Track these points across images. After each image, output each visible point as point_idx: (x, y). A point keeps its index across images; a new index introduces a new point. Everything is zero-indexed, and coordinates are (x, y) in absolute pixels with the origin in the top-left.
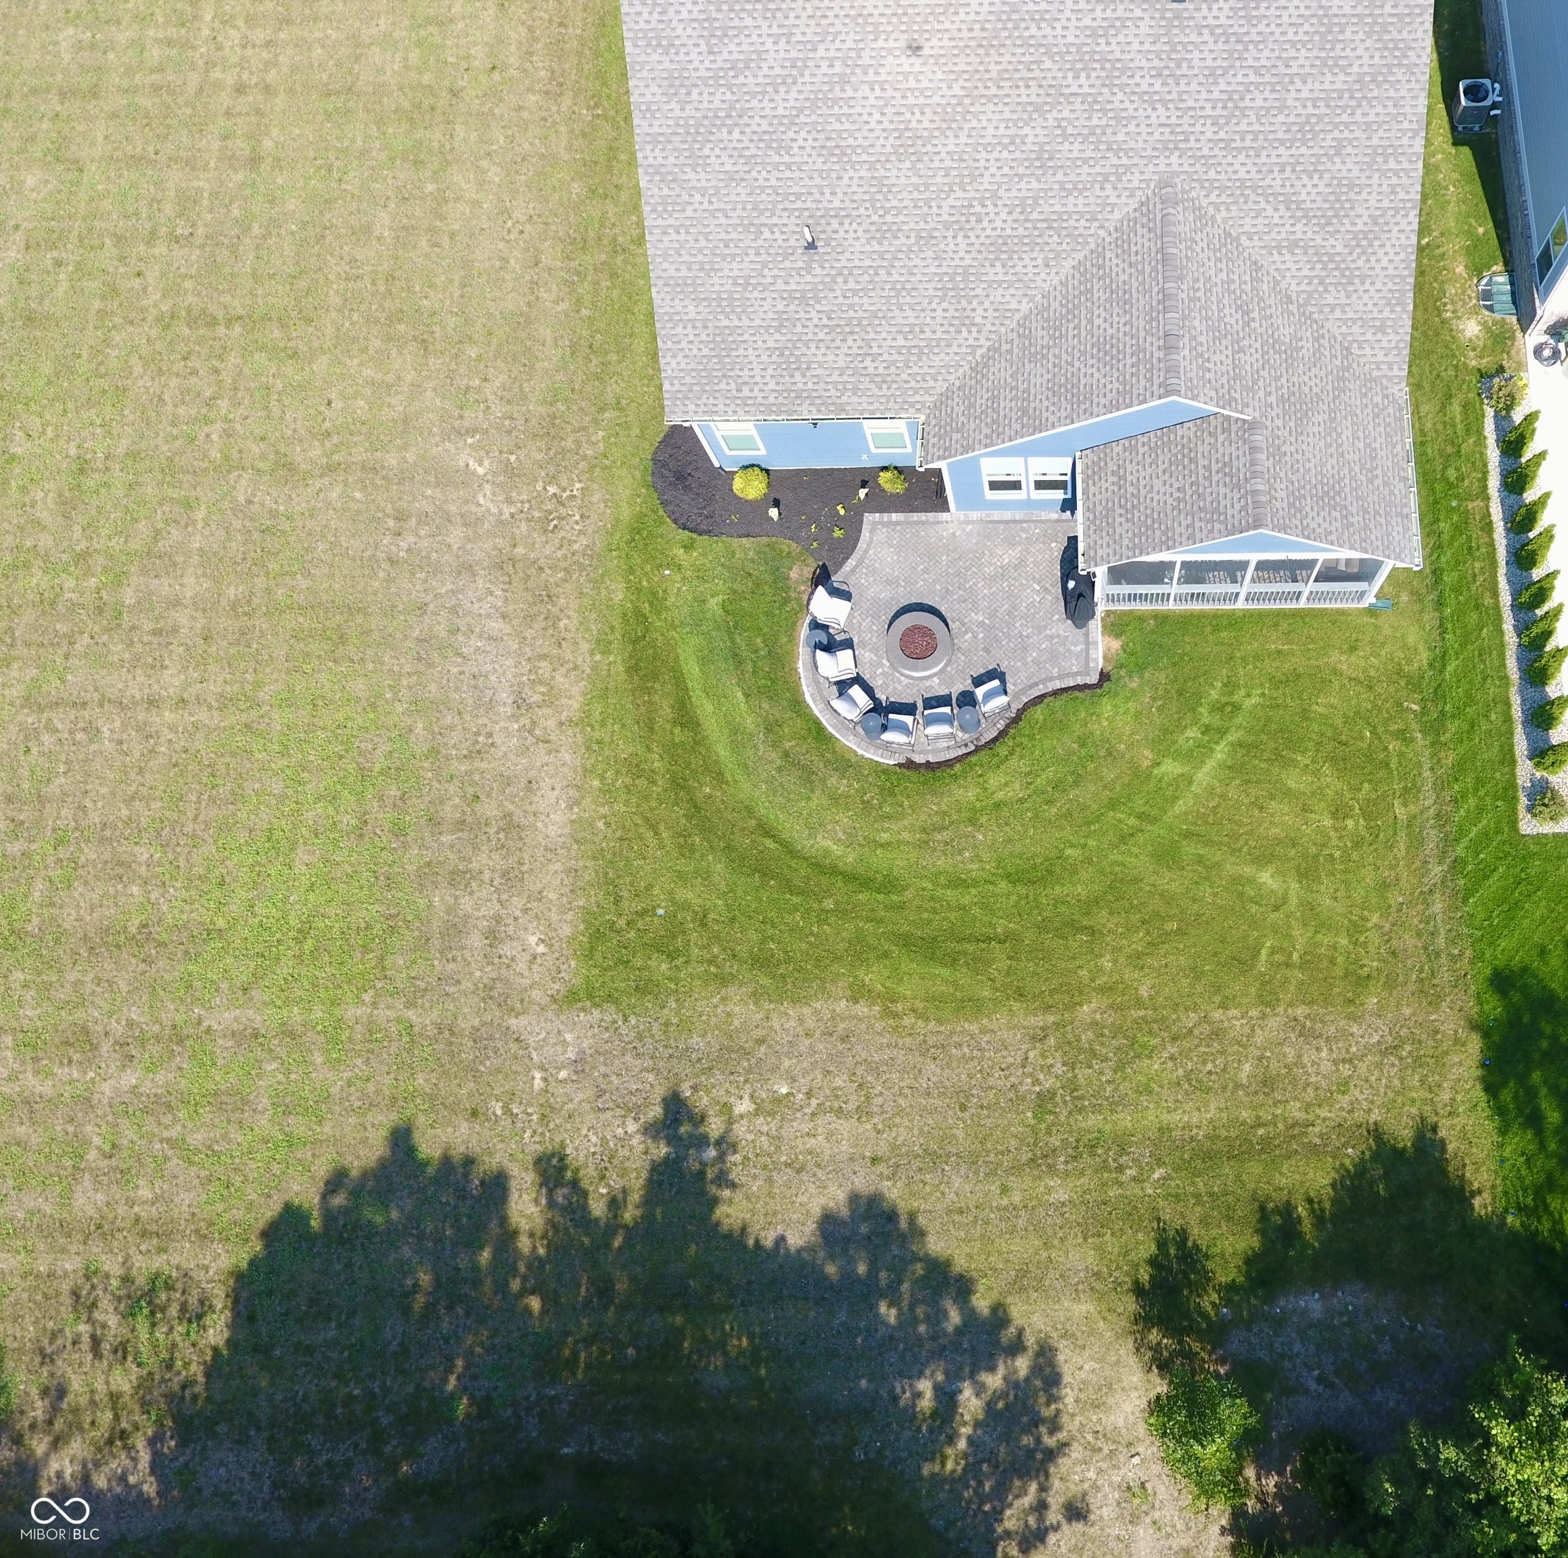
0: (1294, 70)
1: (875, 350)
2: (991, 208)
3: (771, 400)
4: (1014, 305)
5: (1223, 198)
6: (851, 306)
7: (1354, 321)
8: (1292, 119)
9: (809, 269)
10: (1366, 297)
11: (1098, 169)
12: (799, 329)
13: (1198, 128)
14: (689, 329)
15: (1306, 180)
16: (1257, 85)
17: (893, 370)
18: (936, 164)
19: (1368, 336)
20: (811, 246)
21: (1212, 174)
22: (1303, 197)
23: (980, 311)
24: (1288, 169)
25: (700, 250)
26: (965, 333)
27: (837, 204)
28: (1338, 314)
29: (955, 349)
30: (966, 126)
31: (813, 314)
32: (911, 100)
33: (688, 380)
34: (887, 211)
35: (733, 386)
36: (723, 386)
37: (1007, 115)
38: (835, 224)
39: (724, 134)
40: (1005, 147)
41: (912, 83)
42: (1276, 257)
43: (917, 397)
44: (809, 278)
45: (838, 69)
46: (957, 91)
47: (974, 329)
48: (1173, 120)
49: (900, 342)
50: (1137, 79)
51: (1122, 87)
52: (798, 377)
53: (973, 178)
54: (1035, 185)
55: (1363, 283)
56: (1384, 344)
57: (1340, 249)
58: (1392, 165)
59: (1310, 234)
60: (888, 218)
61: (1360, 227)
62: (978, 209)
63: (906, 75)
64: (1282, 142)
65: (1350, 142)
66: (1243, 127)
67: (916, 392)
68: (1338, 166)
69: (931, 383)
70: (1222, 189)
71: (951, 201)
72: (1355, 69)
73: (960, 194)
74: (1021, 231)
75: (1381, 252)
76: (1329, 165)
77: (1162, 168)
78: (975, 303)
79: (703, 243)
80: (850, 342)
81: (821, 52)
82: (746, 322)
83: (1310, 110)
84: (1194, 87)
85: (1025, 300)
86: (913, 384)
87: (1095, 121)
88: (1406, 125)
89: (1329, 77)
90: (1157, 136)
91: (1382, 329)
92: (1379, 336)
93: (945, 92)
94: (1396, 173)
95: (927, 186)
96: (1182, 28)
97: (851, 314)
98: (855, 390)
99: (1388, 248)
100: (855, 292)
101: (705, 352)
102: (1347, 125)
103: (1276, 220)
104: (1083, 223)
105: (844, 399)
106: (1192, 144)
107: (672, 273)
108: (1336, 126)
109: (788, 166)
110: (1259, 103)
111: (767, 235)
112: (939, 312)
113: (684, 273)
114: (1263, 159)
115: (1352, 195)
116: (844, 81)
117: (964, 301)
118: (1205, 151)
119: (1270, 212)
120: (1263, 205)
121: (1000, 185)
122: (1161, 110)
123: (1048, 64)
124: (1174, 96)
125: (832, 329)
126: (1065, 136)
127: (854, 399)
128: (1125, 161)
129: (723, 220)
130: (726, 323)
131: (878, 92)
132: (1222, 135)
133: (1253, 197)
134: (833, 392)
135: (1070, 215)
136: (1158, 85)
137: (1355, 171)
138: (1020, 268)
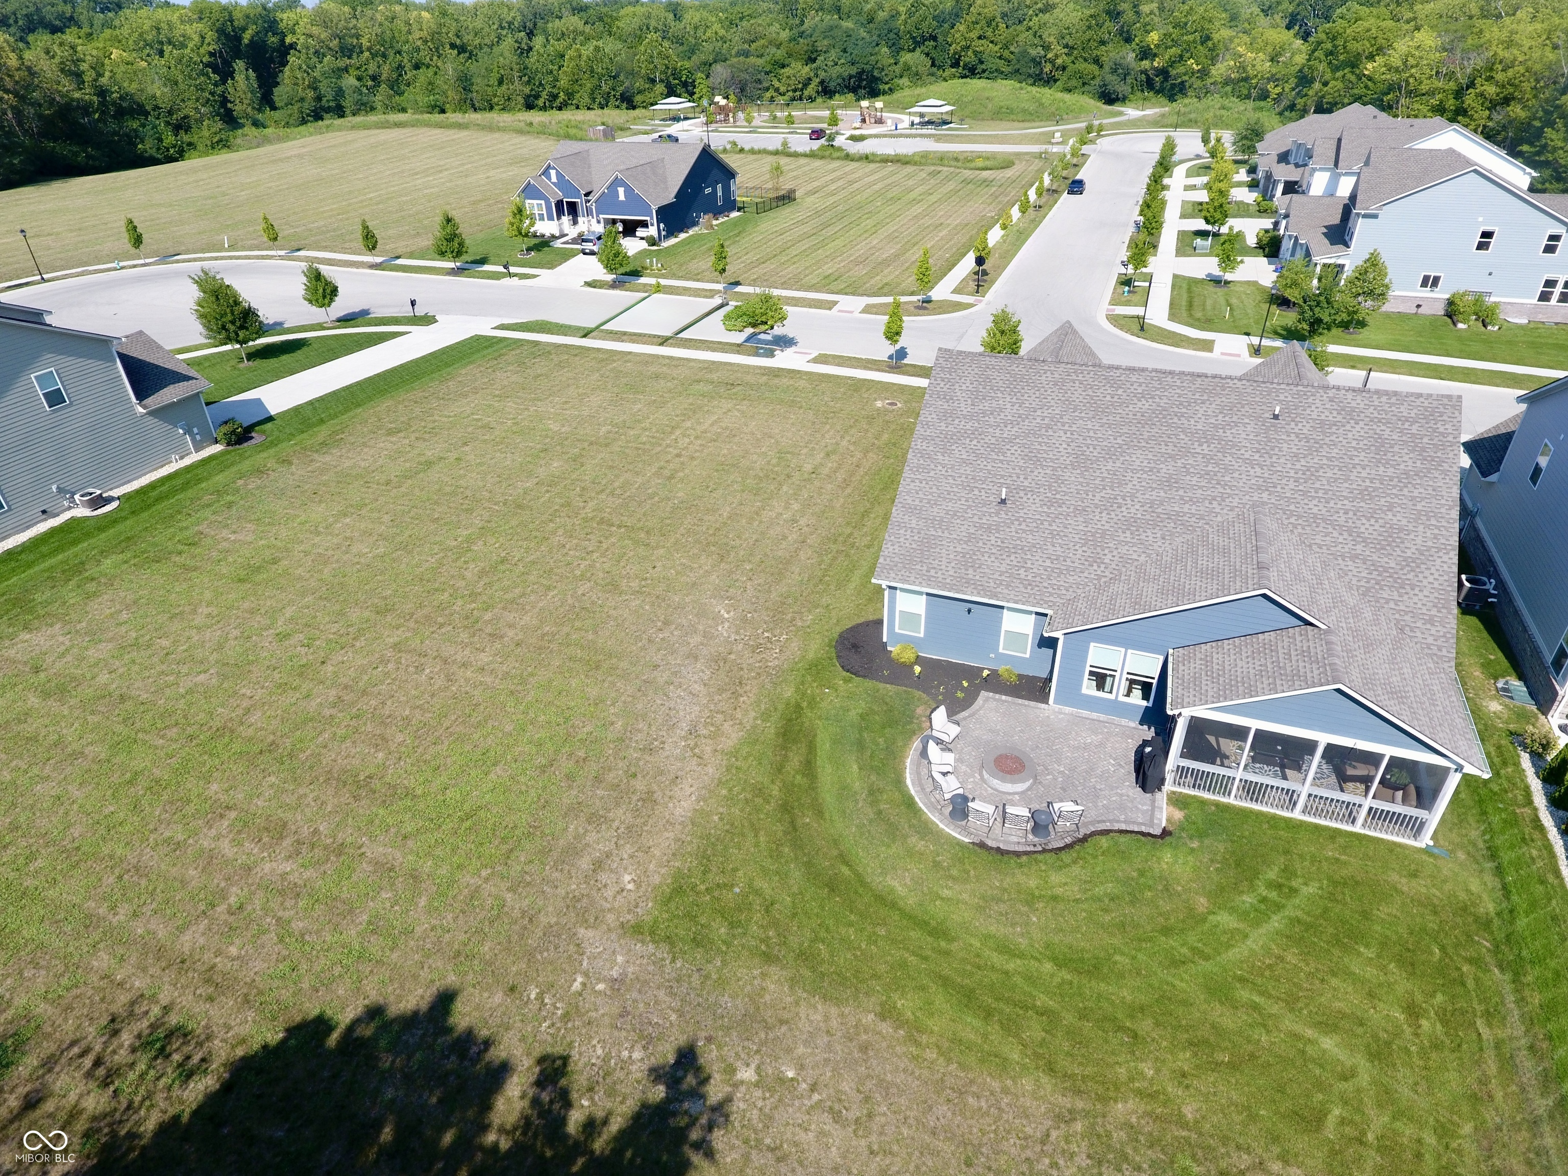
0: (1356, 461)
1: (1029, 565)
2: (1129, 502)
3: (948, 581)
4: (1135, 556)
5: (1300, 522)
6: (1019, 539)
7: (1406, 613)
8: (1354, 486)
9: (997, 514)
10: (1416, 599)
11: (1209, 493)
12: (980, 544)
13: (1284, 481)
14: (909, 532)
15: (1364, 521)
16: (1329, 466)
17: (1038, 579)
18: (1097, 474)
19: (1419, 624)
20: (1003, 502)
21: (1292, 507)
22: (1362, 530)
23: (1109, 556)
24: (1351, 513)
25: (931, 494)
26: (1095, 567)
27: (1026, 483)
28: (1392, 605)
29: (1086, 574)
30: (1122, 459)
31: (993, 538)
32: (1089, 442)
33: (896, 559)
34: (1058, 493)
35: (925, 568)
36: (918, 567)
37: (1150, 457)
38: (1022, 494)
39: (968, 441)
40: (1145, 472)
41: (1091, 434)
42: (1340, 561)
43: (1051, 599)
44: (996, 519)
45: (1047, 421)
46: (1119, 441)
47: (1103, 566)
48: (1266, 475)
49: (1048, 563)
50: (1242, 451)
51: (1231, 454)
52: (971, 571)
53: (1120, 485)
54: (1162, 494)
55: (1413, 589)
56: (1433, 632)
57: (1393, 565)
58: (1433, 522)
59: (1368, 553)
60: (1058, 496)
61: (1409, 554)
62: (1120, 501)
63: (1089, 430)
64: (1346, 498)
65: (1399, 505)
66: (1317, 485)
67: (1051, 595)
68: (1390, 517)
69: (1064, 592)
70: (1299, 517)
71: (1102, 494)
72: (1402, 467)
73: (1110, 491)
74: (1148, 517)
75: (1427, 573)
76: (1383, 516)
77: (1255, 498)
78: (1106, 551)
79: (934, 490)
80: (1012, 558)
81: (1039, 413)
82: (946, 534)
83: (1368, 483)
84: (1282, 460)
85: (1144, 555)
86: (1050, 590)
87: (1210, 468)
88: (1443, 502)
89: (1382, 469)
90: (1253, 481)
91: (1431, 621)
92: (1428, 626)
93: (1112, 440)
94: (1438, 528)
95: (1088, 484)
96: (1276, 432)
97: (1018, 542)
98: (1008, 586)
99: (1433, 571)
100: (1024, 531)
101: (914, 546)
102: (1397, 496)
103: (1340, 540)
104: (1194, 519)
105: (999, 590)
106: (1279, 489)
107: (910, 502)
108: (1389, 495)
109: (1001, 462)
110: (1329, 474)
111: (976, 492)
112: (1080, 552)
113: (917, 502)
114: (1332, 504)
115: (1402, 535)
116: (1048, 427)
117: (1099, 549)
118: (1288, 495)
119: (1335, 534)
120: (1331, 530)
121: (1138, 491)
122: (1258, 469)
123: (1182, 437)
124: (1268, 463)
125: (1002, 549)
126: (1188, 473)
127: (1006, 591)
128: (1228, 491)
129: (951, 481)
130: (933, 533)
131: (1069, 435)
132: (1301, 488)
133: (1323, 525)
134: (992, 584)
135: (1185, 514)
136: (1257, 456)
137: (1404, 522)
138: (1143, 537)
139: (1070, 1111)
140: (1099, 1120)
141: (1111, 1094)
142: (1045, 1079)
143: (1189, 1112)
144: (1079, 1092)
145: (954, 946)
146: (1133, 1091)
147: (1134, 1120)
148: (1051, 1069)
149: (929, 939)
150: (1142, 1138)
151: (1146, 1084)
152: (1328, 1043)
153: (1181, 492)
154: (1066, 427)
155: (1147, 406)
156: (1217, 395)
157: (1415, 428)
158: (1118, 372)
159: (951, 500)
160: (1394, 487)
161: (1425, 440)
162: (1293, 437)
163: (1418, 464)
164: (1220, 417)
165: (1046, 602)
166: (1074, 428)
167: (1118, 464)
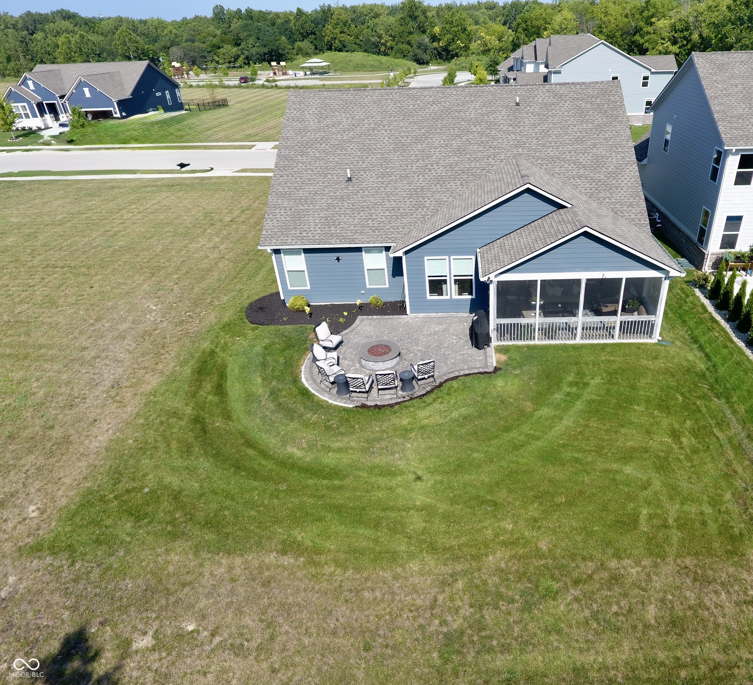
0: (570, 123)
1: (374, 217)
2: (436, 167)
3: (317, 237)
4: (445, 199)
5: (544, 162)
6: (365, 201)
7: (616, 203)
8: (571, 137)
9: (347, 188)
10: (620, 195)
11: (486, 153)
12: (337, 209)
13: (530, 140)
14: (283, 210)
15: (581, 155)
16: (554, 128)
17: (382, 225)
18: (412, 153)
19: (625, 208)
20: (350, 179)
21: (538, 154)
22: (581, 160)
23: (428, 202)
24: (573, 152)
25: (296, 182)
26: (420, 210)
27: (364, 166)
28: (607, 200)
29: (414, 216)
30: (426, 141)
31: (346, 204)
32: (403, 134)
33: (276, 230)
34: (387, 168)
35: (298, 232)
36: (293, 232)
37: (444, 138)
38: (362, 173)
39: (318, 145)
40: (443, 147)
41: (404, 129)
42: (573, 181)
43: (393, 235)
44: (346, 191)
45: (372, 125)
46: (423, 131)
47: (425, 209)
48: (518, 138)
49: (387, 213)
50: (501, 127)
51: (495, 129)
52: (333, 228)
53: (428, 157)
54: (456, 159)
55: (617, 189)
56: (634, 211)
57: (603, 178)
58: (620, 150)
59: (587, 173)
60: (387, 170)
61: (610, 170)
62: (430, 167)
63: (401, 127)
64: (568, 144)
65: (599, 143)
66: (550, 139)
67: (393, 233)
68: (595, 151)
69: (401, 230)
70: (543, 159)
71: (417, 165)
72: (596, 122)
73: (422, 162)
74: (450, 174)
75: (623, 179)
76: (591, 151)
77: (514, 152)
78: (426, 199)
79: (298, 179)
80: (362, 214)
81: (366, 121)
82: (311, 207)
83: (579, 134)
84: (526, 128)
85: (451, 198)
86: (392, 230)
87: (483, 139)
88: (623, 138)
89: (585, 125)
90: (511, 143)
91: (631, 205)
92: (630, 208)
93: (418, 131)
94: (623, 153)
95: (406, 160)
96: (520, 113)
97: (364, 204)
98: (361, 233)
99: (626, 177)
100: (367, 196)
101: (288, 219)
102: (597, 139)
103: (570, 168)
104: (479, 171)
105: (355, 237)
106: (527, 145)
107: (281, 190)
108: (592, 139)
109: (345, 155)
110: (556, 132)
111: (329, 176)
112: (408, 202)
113: (286, 190)
114: (561, 149)
115: (604, 160)
116: (374, 129)
117: (421, 199)
118: (534, 147)
119: (566, 166)
120: (563, 164)
121: (440, 159)
122: (512, 135)
123: (463, 123)
124: (518, 131)
125: (353, 210)
126: (470, 144)
127: (361, 236)
128: (497, 151)
129: (310, 172)
130: (302, 208)
131: (388, 132)
132: (541, 142)
133: (558, 161)
134: (350, 234)
135: (473, 168)
136: (511, 128)
137: (604, 152)
138: (448, 186)
139: (452, 576)
140: (476, 574)
141: (482, 551)
142: (428, 558)
143: (543, 546)
144: (456, 559)
145: (347, 482)
146: (499, 544)
147: (503, 565)
148: (433, 548)
149: (325, 482)
150: (511, 577)
151: (508, 536)
152: (628, 469)
153: (468, 156)
154: (386, 127)
155: (437, 108)
156: (480, 96)
157: (598, 100)
158: (415, 91)
159: (312, 184)
160: (594, 134)
161: (606, 106)
162: (530, 114)
163: (605, 119)
164: (484, 109)
165: (390, 239)
166: (392, 127)
167: (424, 145)
